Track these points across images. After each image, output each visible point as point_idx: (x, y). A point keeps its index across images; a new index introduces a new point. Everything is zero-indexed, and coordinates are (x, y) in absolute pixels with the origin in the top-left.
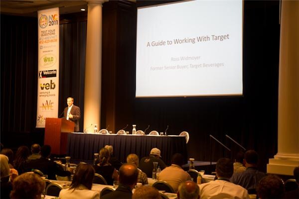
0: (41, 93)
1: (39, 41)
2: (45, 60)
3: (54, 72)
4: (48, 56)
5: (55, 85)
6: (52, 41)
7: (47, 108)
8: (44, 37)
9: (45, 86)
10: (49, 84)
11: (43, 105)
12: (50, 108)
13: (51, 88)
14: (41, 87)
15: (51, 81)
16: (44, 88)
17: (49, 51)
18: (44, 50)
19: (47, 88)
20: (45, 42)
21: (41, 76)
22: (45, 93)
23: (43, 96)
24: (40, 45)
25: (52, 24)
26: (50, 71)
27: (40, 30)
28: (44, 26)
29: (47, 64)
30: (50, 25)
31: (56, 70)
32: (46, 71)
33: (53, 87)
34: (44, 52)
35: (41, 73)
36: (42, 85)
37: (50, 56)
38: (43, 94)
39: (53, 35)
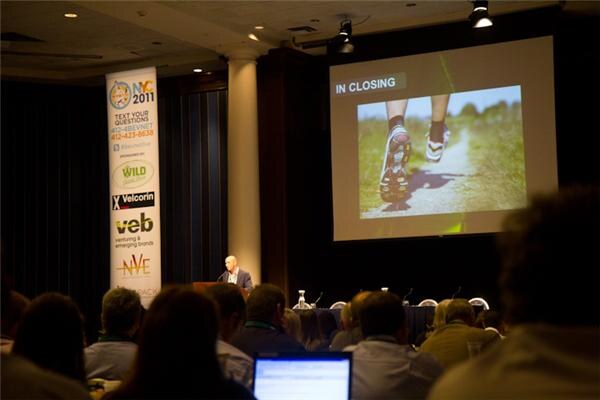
0: (119, 240)
1: (111, 134)
2: (127, 173)
3: (149, 197)
4: (132, 166)
5: (151, 224)
6: (141, 134)
7: (134, 270)
8: (123, 126)
9: (127, 226)
10: (136, 222)
11: (125, 264)
12: (141, 269)
14: (119, 229)
15: (143, 215)
16: (127, 230)
17: (135, 155)
18: (123, 152)
19: (133, 229)
20: (126, 136)
21: (117, 205)
22: (129, 239)
23: (124, 246)
24: (112, 143)
25: (139, 99)
26: (139, 195)
27: (113, 113)
28: (121, 105)
29: (132, 181)
30: (135, 102)
31: (153, 193)
32: (131, 195)
33: (147, 226)
34: (122, 156)
35: (117, 201)
36: (122, 222)
37: (138, 165)
38: (122, 243)
39: (142, 123)
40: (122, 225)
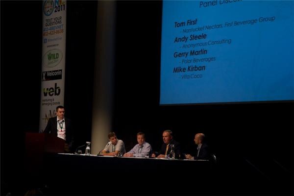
0: (44, 101)
2: (50, 58)
3: (59, 73)
4: (52, 53)
5: (59, 90)
6: (58, 32)
8: (49, 27)
9: (48, 91)
11: (46, 116)
13: (56, 94)
14: (44, 93)
15: (56, 84)
16: (48, 94)
17: (54, 45)
18: (49, 43)
19: (51, 93)
20: (50, 34)
21: (44, 78)
22: (49, 100)
23: (46, 104)
24: (45, 37)
25: (58, 9)
26: (54, 71)
27: (45, 18)
28: (49, 13)
29: (52, 62)
30: (56, 11)
31: (61, 70)
32: (51, 72)
34: (48, 47)
35: (44, 75)
36: (46, 89)
37: (55, 52)
38: (45, 102)
39: (59, 25)
40: (46, 91)
